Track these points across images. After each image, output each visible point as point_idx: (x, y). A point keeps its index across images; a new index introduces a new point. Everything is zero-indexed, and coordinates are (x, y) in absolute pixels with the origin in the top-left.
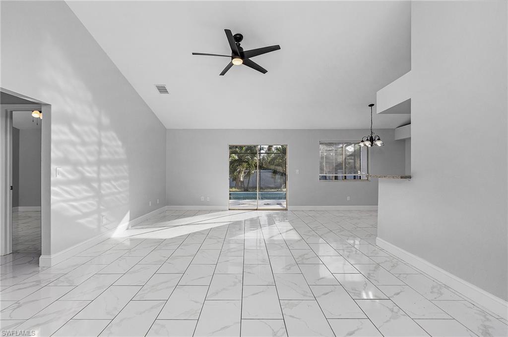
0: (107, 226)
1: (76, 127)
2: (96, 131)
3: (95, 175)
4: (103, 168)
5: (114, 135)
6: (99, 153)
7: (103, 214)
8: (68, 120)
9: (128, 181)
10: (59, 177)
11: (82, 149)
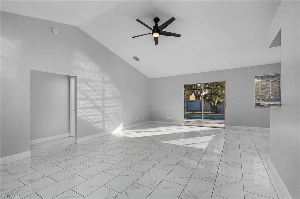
0: (107, 129)
1: (90, 83)
2: (102, 84)
3: (101, 105)
4: (106, 101)
5: (112, 85)
6: (104, 94)
7: (106, 123)
8: (86, 81)
9: (122, 107)
10: (81, 106)
11: (94, 93)
